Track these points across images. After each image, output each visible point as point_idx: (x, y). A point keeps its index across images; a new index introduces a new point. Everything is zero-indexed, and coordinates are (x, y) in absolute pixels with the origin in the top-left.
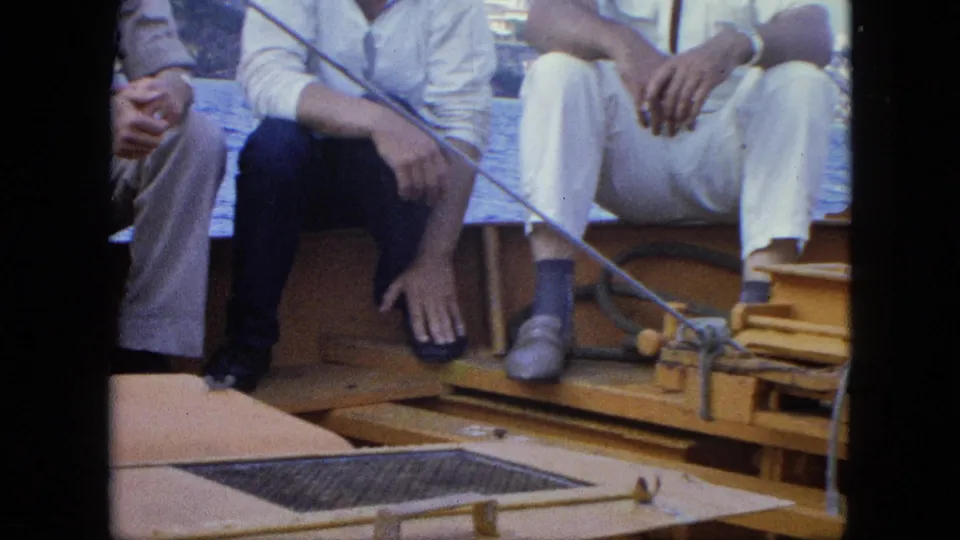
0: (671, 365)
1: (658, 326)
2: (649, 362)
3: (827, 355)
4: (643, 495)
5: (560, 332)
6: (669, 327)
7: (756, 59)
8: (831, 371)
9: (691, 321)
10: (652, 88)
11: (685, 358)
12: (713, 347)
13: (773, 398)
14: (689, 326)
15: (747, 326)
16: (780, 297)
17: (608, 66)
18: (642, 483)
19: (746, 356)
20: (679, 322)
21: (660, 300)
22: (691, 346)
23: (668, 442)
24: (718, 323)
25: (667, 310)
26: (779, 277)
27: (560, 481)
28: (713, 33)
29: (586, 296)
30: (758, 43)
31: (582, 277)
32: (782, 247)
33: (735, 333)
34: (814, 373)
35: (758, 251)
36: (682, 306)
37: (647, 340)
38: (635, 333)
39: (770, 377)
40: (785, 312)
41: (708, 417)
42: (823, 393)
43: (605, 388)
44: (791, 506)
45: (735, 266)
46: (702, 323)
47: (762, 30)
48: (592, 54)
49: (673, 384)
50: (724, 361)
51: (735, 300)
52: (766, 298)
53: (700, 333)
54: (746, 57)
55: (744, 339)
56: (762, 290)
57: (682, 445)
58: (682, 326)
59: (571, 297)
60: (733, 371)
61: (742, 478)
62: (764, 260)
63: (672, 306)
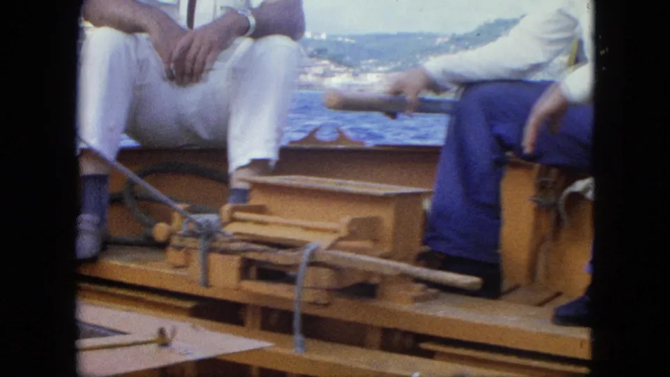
0: (179, 248)
1: (169, 221)
2: (162, 246)
3: (293, 240)
4: (163, 340)
5: (99, 225)
6: (177, 221)
7: (251, 32)
8: (295, 251)
9: (194, 216)
10: (176, 53)
11: (190, 242)
12: (209, 234)
13: (253, 271)
14: (191, 221)
15: (233, 220)
16: (257, 199)
17: (143, 36)
18: (162, 332)
19: (232, 241)
20: (184, 217)
21: (171, 202)
22: (193, 235)
23: (179, 303)
24: (212, 218)
25: (175, 210)
26: (256, 186)
27: (103, 331)
28: (219, 13)
29: (116, 200)
30: (252, 21)
31: (113, 187)
32: (258, 165)
33: (225, 224)
34: (281, 252)
35: (242, 167)
36: (187, 206)
37: (161, 231)
38: (151, 226)
39: (251, 255)
40: (260, 210)
41: (206, 284)
42: (289, 266)
43: (133, 265)
44: (270, 347)
45: (224, 179)
46: (201, 218)
47: (255, 12)
48: (131, 28)
49: (180, 261)
50: (216, 244)
51: (225, 202)
52: (245, 201)
53: (199, 225)
54: (243, 31)
55: (232, 229)
56: (243, 194)
57: (189, 305)
58: (186, 220)
59: (105, 201)
60: (224, 252)
61: (234, 327)
62: (245, 174)
63: (180, 206)
